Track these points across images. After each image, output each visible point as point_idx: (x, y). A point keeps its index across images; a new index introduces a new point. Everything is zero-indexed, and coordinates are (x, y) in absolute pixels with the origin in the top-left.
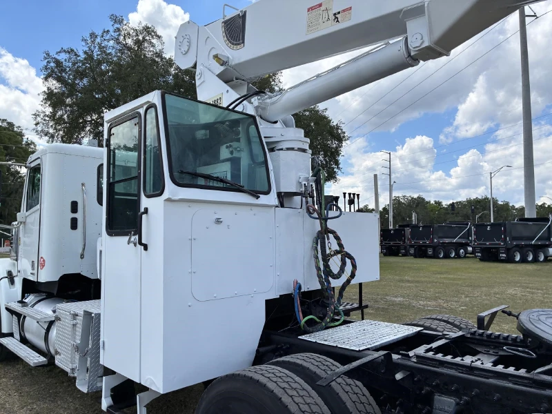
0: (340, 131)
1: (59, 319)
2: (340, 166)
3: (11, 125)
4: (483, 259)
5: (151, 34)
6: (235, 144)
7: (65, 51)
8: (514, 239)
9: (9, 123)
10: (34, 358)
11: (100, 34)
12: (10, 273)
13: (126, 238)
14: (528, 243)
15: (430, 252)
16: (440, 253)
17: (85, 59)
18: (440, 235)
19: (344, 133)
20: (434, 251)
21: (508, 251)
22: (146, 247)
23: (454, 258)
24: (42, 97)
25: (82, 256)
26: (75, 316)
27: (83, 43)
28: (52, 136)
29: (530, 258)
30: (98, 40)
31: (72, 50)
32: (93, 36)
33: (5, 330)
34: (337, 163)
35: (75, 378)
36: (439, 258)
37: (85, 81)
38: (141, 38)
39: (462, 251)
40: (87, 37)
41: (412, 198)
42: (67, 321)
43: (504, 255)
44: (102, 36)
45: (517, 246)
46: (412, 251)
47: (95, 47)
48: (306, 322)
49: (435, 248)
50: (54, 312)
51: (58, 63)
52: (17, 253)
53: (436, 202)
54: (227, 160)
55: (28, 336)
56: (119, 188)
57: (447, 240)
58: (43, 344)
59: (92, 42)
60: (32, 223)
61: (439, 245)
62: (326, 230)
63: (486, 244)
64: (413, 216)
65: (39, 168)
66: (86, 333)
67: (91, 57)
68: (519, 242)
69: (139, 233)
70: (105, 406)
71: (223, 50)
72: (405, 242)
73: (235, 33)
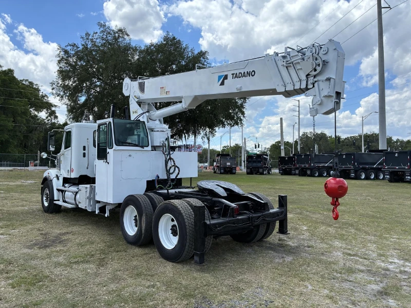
1: (80, 190)
2: (245, 115)
3: (31, 83)
5: (123, 33)
6: (138, 130)
7: (70, 45)
8: (359, 164)
9: (30, 82)
10: (70, 206)
11: (92, 34)
12: (57, 175)
13: (103, 161)
14: (371, 166)
15: (309, 172)
16: (315, 173)
17: (83, 49)
18: (316, 161)
20: (311, 172)
21: (356, 172)
22: (108, 163)
23: (326, 176)
24: (56, 74)
25: (87, 168)
26: (86, 188)
27: (82, 40)
28: (62, 97)
29: (373, 177)
30: (90, 37)
31: (75, 44)
32: (87, 34)
33: (55, 199)
34: (243, 113)
35: (87, 209)
36: (315, 176)
38: (117, 35)
39: (332, 172)
40: (84, 35)
41: (317, 134)
42: (83, 190)
43: (353, 175)
45: (362, 168)
46: (297, 172)
47: (89, 42)
48: (159, 187)
49: (312, 169)
50: (78, 189)
51: (66, 52)
52: (60, 167)
54: (136, 135)
55: (66, 200)
57: (321, 165)
58: (73, 202)
59: (87, 39)
60: (67, 155)
61: (315, 168)
62: (170, 159)
63: (342, 167)
64: (316, 147)
65: (70, 132)
66: (90, 193)
67: (87, 48)
68: (364, 166)
69: (106, 159)
70: (97, 213)
71: (138, 92)
72: (294, 165)
73: (142, 87)
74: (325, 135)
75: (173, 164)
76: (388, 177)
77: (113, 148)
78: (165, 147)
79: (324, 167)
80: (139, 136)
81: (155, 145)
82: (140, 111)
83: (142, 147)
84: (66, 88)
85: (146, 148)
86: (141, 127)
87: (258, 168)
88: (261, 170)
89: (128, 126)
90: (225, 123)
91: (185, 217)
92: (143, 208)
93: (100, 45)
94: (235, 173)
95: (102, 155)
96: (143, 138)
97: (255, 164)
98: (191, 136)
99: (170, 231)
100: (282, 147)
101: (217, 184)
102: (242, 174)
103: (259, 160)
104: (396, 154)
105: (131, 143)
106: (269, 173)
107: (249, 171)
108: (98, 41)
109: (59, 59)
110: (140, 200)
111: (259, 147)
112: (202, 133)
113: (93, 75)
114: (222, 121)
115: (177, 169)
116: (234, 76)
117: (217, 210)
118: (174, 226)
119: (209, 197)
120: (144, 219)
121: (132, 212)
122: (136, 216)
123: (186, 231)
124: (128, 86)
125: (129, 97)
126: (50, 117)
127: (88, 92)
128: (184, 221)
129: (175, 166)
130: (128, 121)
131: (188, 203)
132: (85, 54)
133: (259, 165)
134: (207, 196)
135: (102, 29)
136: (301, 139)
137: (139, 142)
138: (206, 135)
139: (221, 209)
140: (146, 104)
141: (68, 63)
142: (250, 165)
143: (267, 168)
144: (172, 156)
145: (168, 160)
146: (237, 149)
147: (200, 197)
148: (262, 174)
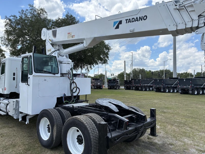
0: (109, 47)
1: (10, 103)
4: (156, 91)
5: (43, 11)
6: (52, 62)
7: (12, 16)
8: (166, 84)
10: (2, 113)
11: (25, 10)
13: (25, 83)
14: (171, 86)
15: (140, 88)
16: (143, 89)
17: (20, 19)
18: (144, 83)
19: (110, 47)
21: (164, 88)
22: (29, 85)
23: (148, 91)
24: (4, 32)
25: (16, 88)
26: (14, 102)
27: (19, 13)
28: (7, 45)
29: (172, 91)
30: (24, 12)
31: (15, 16)
32: (23, 11)
34: (108, 57)
35: (13, 117)
36: (143, 91)
37: (19, 26)
38: (39, 12)
39: (151, 88)
40: (20, 11)
41: (140, 69)
42: (12, 103)
43: (163, 90)
44: (26, 12)
45: (167, 87)
46: (134, 88)
47: (23, 15)
48: (65, 102)
50: (8, 102)
51: (10, 20)
53: (149, 71)
54: (50, 66)
56: (24, 72)
57: (146, 85)
58: (5, 110)
59: (22, 13)
60: (2, 78)
61: (143, 86)
62: (73, 82)
63: (157, 86)
64: (140, 76)
65: (4, 63)
66: (16, 106)
67: (22, 18)
68: (168, 86)
69: (27, 82)
70: (20, 120)
71: (52, 38)
72: (132, 85)
73: (54, 34)
74: (144, 70)
75: (75, 86)
76: (180, 91)
77: (33, 75)
78: (70, 74)
79: (147, 86)
80: (52, 66)
81: (63, 72)
82: (53, 50)
83: (54, 74)
84: (9, 40)
85: (56, 75)
86: (53, 60)
87: (114, 86)
88: (115, 87)
89: (44, 59)
90: (98, 62)
91: (90, 131)
92: (55, 120)
93: (30, 17)
94: (102, 89)
95: (25, 79)
96: (55, 68)
97: (112, 84)
98: (79, 69)
99: (76, 140)
100: (125, 76)
101: (109, 101)
102: (105, 89)
103: (114, 82)
104: (185, 80)
105: (46, 71)
106: (119, 89)
107: (109, 87)
108: (28, 14)
109: (6, 24)
110: (52, 114)
111: (113, 75)
112: (86, 67)
113: (26, 34)
114: (96, 61)
115: (78, 89)
116: (128, 21)
117: (114, 123)
118: (79, 136)
119: (105, 113)
120: (55, 128)
121: (46, 122)
122: (49, 125)
123: (91, 143)
124: (45, 34)
125: (45, 41)
126: (2, 57)
127: (22, 43)
128: (89, 135)
129: (77, 88)
130: (45, 56)
131: (91, 118)
132: (21, 21)
133: (114, 84)
134: (104, 111)
135: (31, 8)
136: (133, 71)
137: (52, 70)
138: (88, 68)
139: (116, 123)
140: (57, 46)
141: (11, 26)
142: (110, 84)
143: (118, 86)
144: (74, 81)
145: (72, 84)
146: (102, 76)
147: (98, 111)
148: (116, 89)
